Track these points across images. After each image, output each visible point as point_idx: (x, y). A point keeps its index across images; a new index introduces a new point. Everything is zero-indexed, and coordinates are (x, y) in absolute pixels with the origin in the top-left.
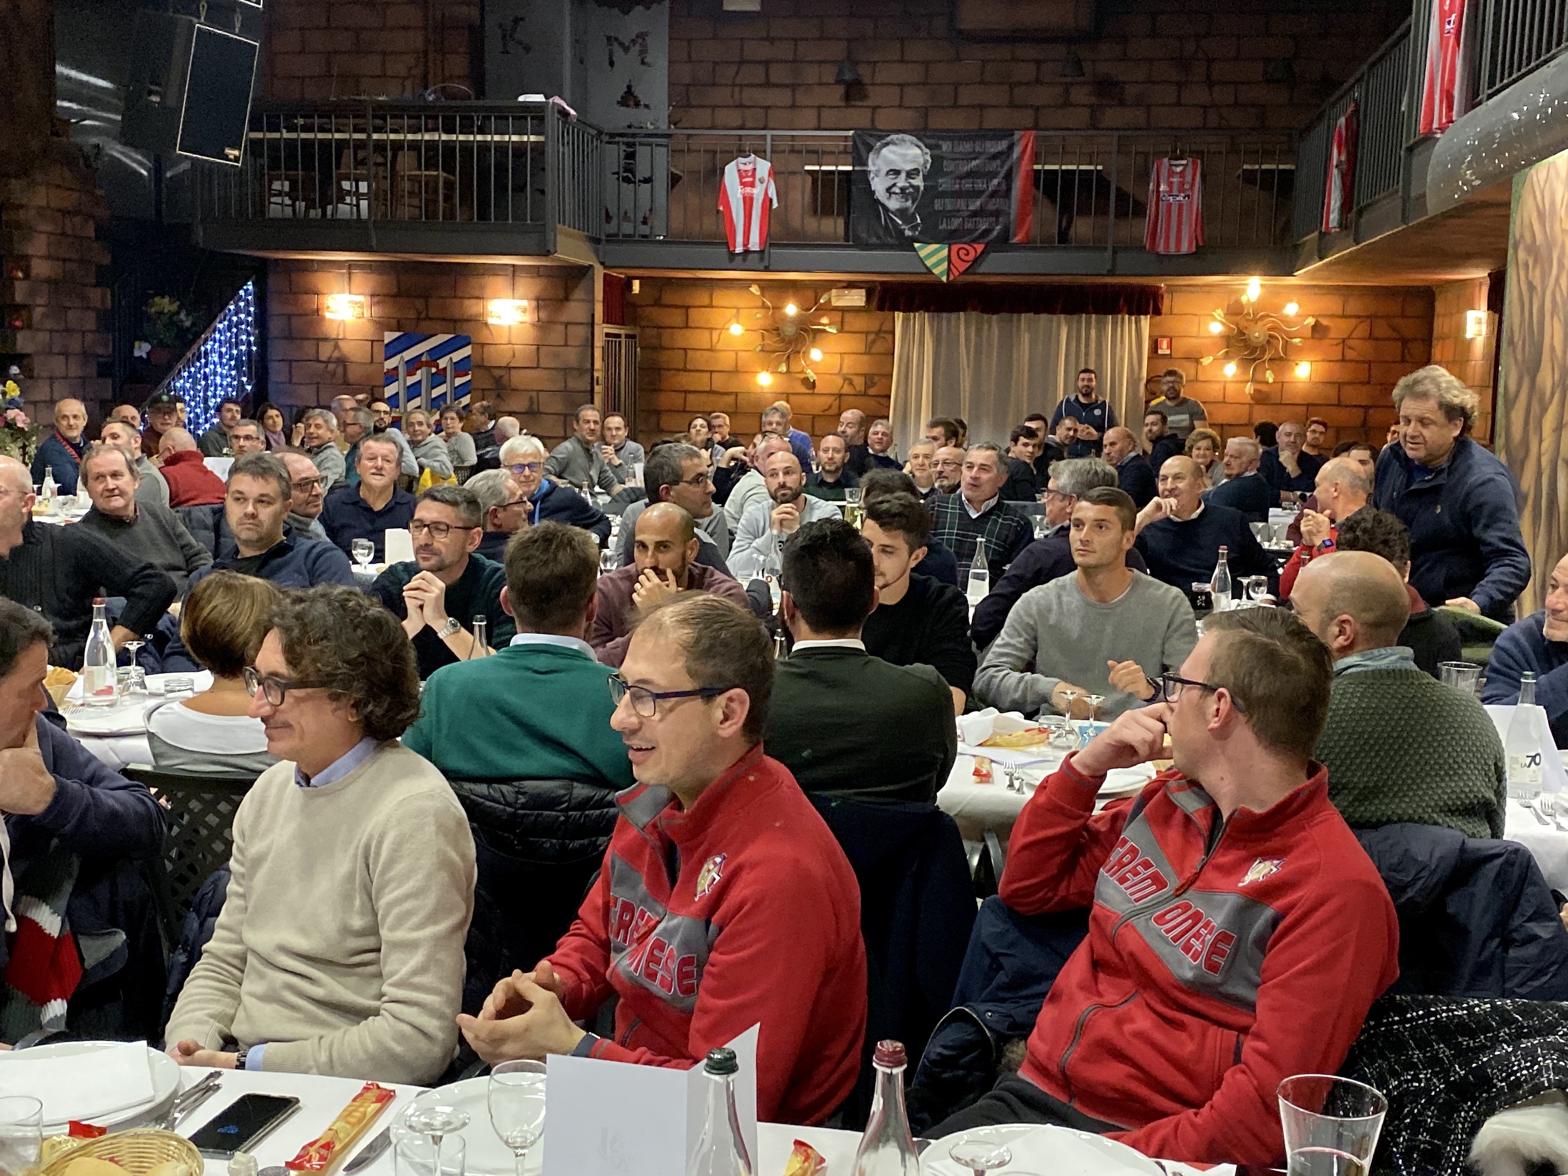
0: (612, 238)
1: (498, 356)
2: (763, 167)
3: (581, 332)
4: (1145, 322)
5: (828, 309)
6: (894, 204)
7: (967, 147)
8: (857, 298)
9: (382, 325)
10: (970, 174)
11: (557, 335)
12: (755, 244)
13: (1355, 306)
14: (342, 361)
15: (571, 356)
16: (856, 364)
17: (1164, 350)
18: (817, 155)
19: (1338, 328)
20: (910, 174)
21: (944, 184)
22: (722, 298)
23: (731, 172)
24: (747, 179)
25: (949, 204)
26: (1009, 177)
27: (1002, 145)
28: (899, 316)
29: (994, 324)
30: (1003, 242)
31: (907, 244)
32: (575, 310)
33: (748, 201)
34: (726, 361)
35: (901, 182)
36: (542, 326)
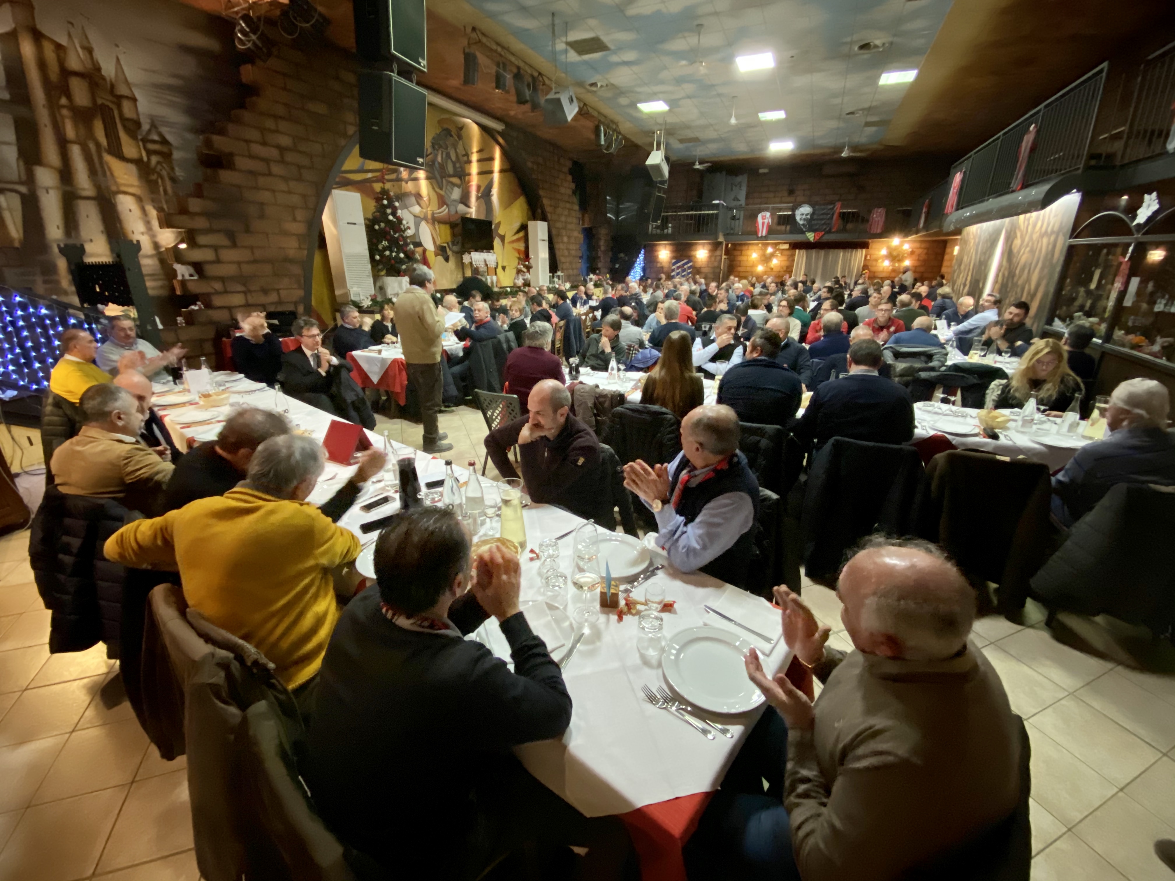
0: (728, 234)
1: (698, 265)
2: (768, 214)
3: (718, 258)
4: (864, 251)
5: (779, 249)
6: (801, 222)
7: (823, 207)
8: (786, 246)
9: (673, 258)
10: (823, 214)
11: (713, 259)
12: (764, 234)
13: (923, 245)
14: (662, 267)
15: (716, 264)
16: (786, 264)
17: (868, 258)
18: (780, 210)
19: (918, 251)
20: (807, 215)
21: (815, 217)
22: (751, 247)
23: (760, 217)
24: (764, 218)
25: (816, 222)
26: (833, 214)
27: (831, 206)
28: (797, 251)
29: (822, 253)
30: (829, 232)
31: (803, 233)
32: (718, 253)
33: (763, 223)
34: (751, 264)
35: (804, 217)
36: (710, 257)
